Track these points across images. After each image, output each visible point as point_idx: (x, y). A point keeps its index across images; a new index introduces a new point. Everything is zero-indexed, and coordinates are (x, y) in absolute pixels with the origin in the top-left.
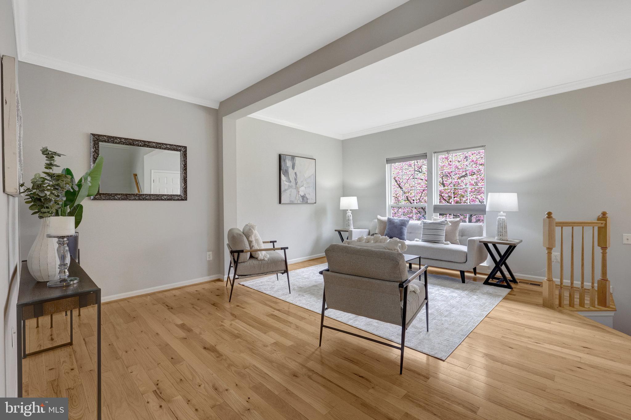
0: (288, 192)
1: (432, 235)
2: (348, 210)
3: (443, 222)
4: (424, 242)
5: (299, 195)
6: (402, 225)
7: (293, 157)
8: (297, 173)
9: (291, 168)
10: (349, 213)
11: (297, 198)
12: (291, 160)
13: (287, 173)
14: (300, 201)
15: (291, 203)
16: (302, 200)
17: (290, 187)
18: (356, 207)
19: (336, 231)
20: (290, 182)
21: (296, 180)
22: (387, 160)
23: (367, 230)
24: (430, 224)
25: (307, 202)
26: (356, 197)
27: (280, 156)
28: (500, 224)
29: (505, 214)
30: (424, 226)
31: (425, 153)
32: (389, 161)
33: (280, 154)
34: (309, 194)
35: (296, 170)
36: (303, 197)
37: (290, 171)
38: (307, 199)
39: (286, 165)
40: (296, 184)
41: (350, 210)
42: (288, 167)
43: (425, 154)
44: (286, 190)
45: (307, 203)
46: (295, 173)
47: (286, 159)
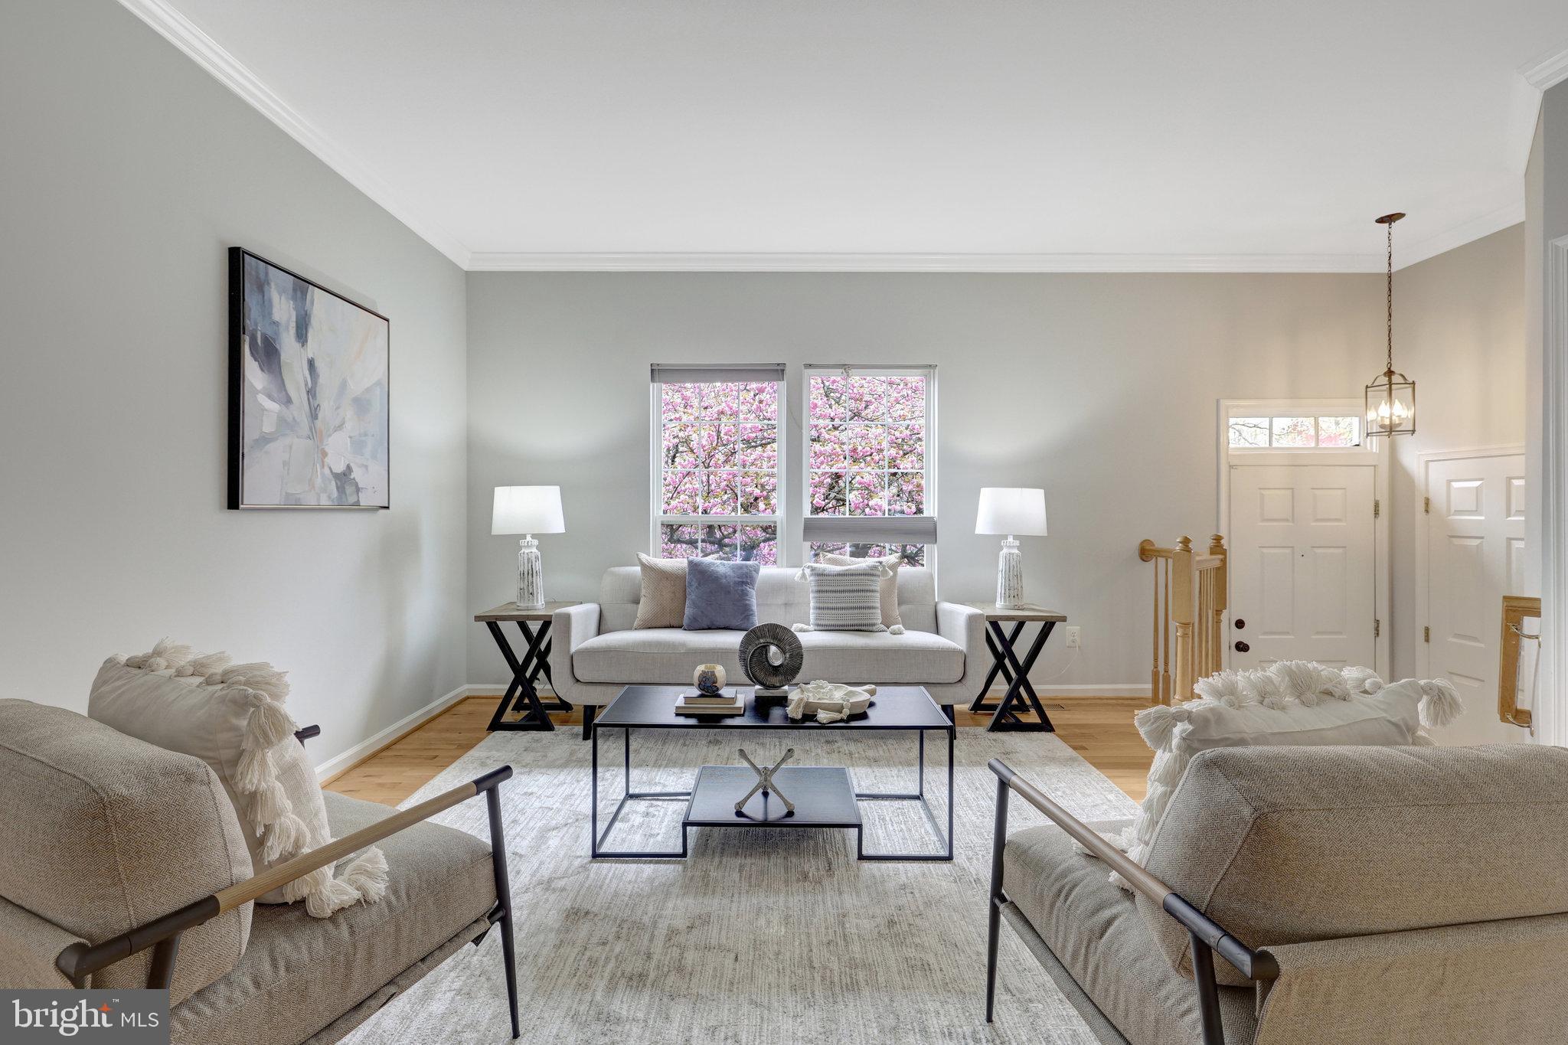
0: (277, 448)
1: (852, 608)
2: (524, 536)
3: (874, 568)
4: (824, 633)
5: (327, 471)
6: (743, 582)
7: (302, 283)
8: (319, 364)
9: (293, 331)
10: (528, 546)
11: (319, 481)
12: (291, 292)
13: (269, 354)
14: (329, 497)
15: (292, 507)
16: (335, 494)
17: (285, 425)
18: (558, 526)
19: (478, 618)
20: (289, 401)
21: (311, 393)
22: (652, 370)
23: (593, 607)
24: (839, 575)
25: (357, 504)
26: (558, 487)
27: (236, 257)
28: (1011, 569)
29: (1017, 543)
30: (819, 583)
31: (778, 365)
32: (657, 373)
33: (238, 249)
34: (366, 467)
35: (312, 348)
36: (344, 478)
37: (288, 344)
38: (358, 490)
39: (270, 314)
40: (314, 414)
41: (534, 536)
42: (276, 324)
43: (779, 368)
44: (265, 440)
45: (356, 507)
46: (311, 364)
47: (268, 284)
